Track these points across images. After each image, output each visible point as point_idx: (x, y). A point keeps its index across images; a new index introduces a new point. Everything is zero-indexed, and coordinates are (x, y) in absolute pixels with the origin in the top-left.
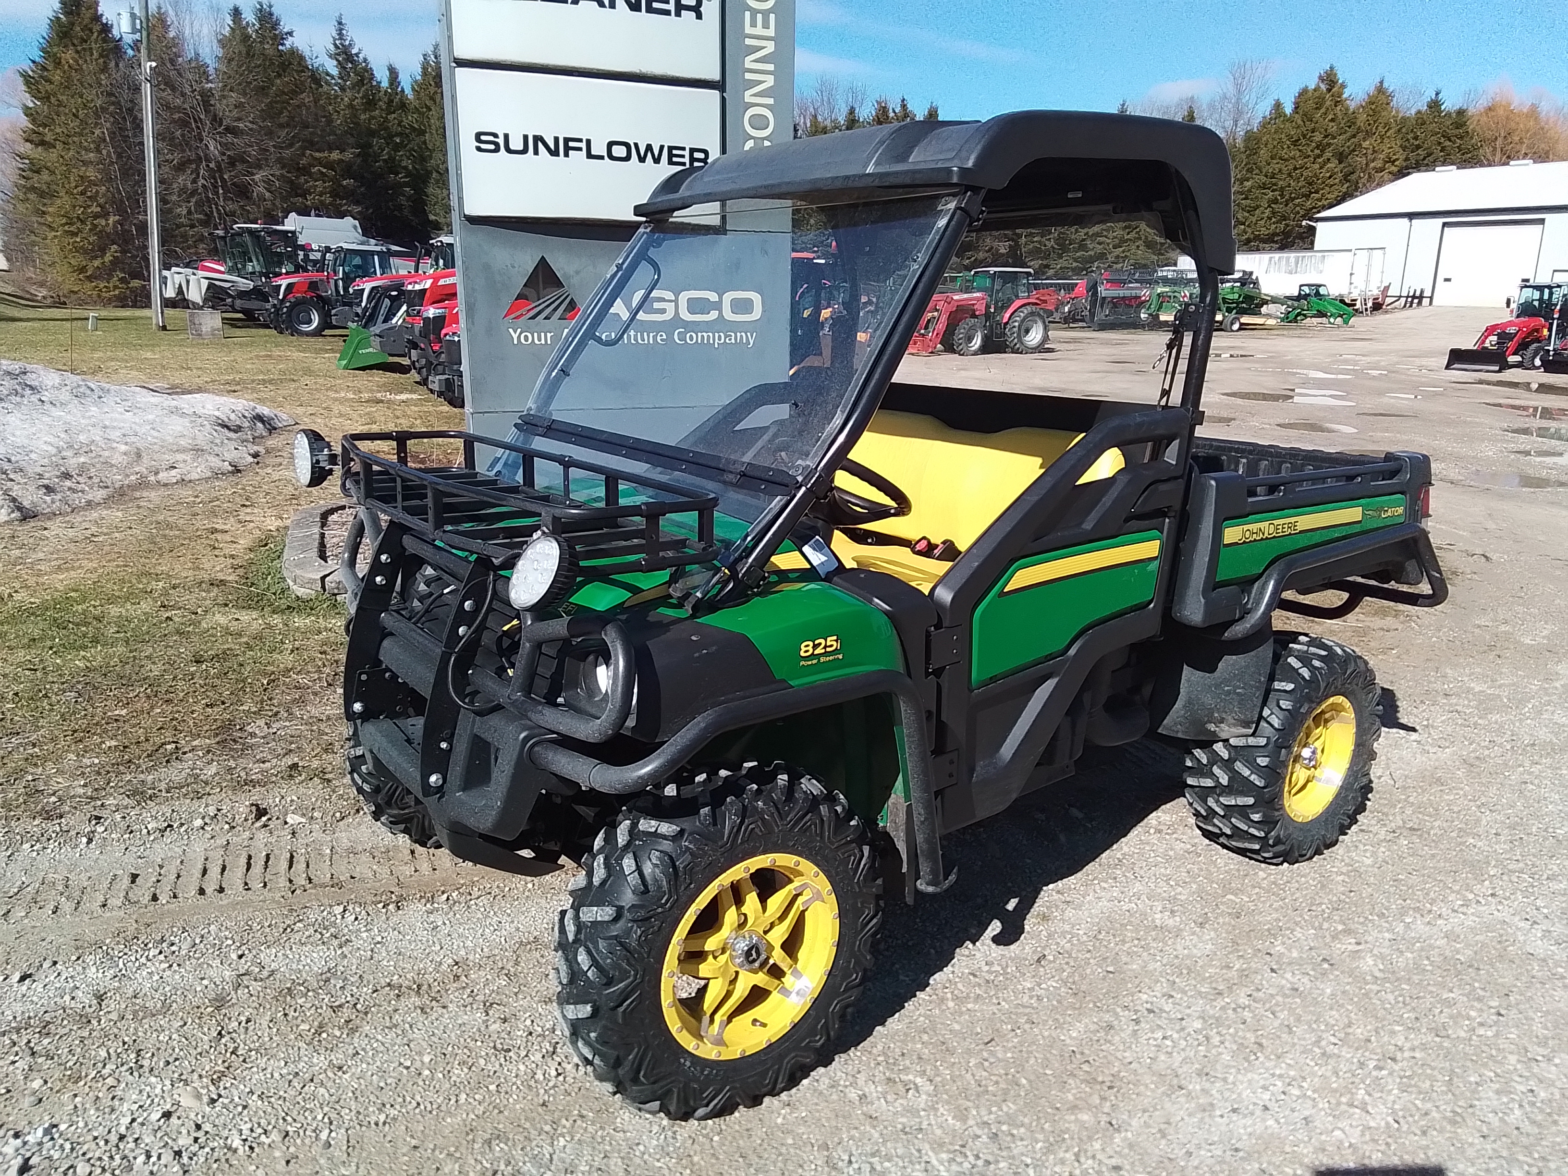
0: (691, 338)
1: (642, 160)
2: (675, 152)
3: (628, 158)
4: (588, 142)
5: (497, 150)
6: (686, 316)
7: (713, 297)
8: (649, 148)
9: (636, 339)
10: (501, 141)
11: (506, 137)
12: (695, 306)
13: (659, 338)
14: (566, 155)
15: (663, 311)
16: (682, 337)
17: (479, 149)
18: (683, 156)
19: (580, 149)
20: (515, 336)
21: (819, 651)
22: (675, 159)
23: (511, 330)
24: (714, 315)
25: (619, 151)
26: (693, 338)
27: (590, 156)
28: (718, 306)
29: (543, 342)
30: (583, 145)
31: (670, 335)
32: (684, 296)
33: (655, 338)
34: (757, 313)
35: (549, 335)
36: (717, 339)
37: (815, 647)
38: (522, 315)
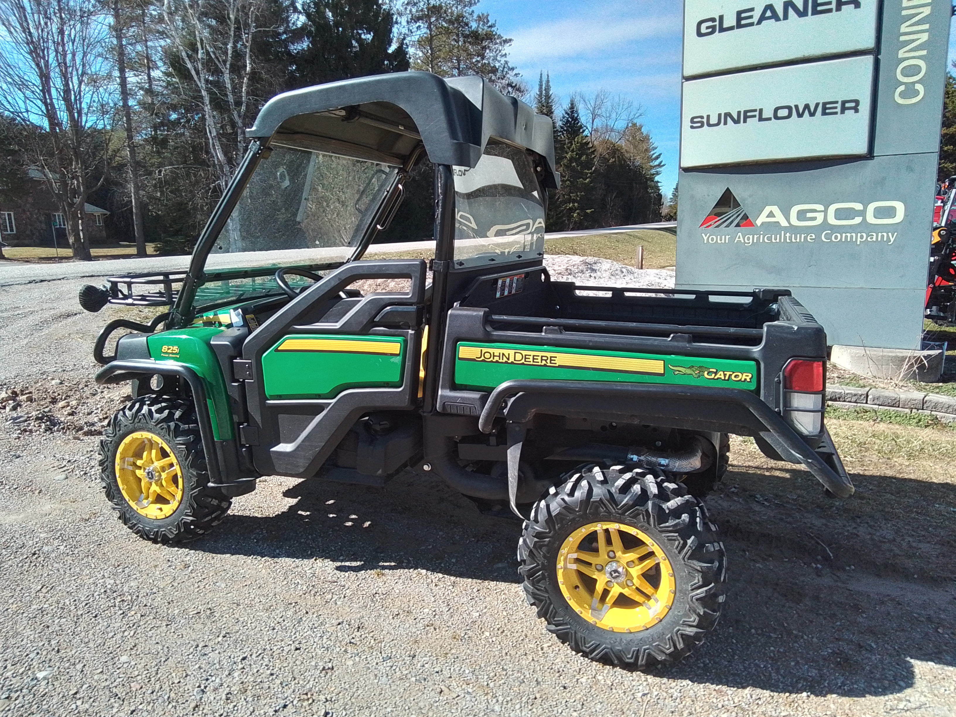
0: (836, 237)
1: (800, 115)
2: (828, 106)
3: (789, 116)
4: (761, 111)
5: (702, 126)
6: (832, 220)
7: (858, 206)
8: (807, 107)
9: (790, 238)
10: (705, 120)
11: (708, 117)
12: (840, 214)
13: (809, 237)
14: (745, 121)
15: (814, 219)
16: (828, 236)
17: (692, 127)
18: (836, 108)
19: (754, 116)
20: (705, 238)
21: (169, 351)
22: (827, 111)
23: (703, 235)
24: (858, 220)
25: (783, 113)
26: (837, 237)
27: (761, 119)
28: (862, 213)
29: (723, 241)
30: (757, 113)
31: (818, 237)
32: (832, 208)
33: (805, 238)
34: (900, 216)
35: (727, 237)
36: (859, 238)
38: (711, 225)
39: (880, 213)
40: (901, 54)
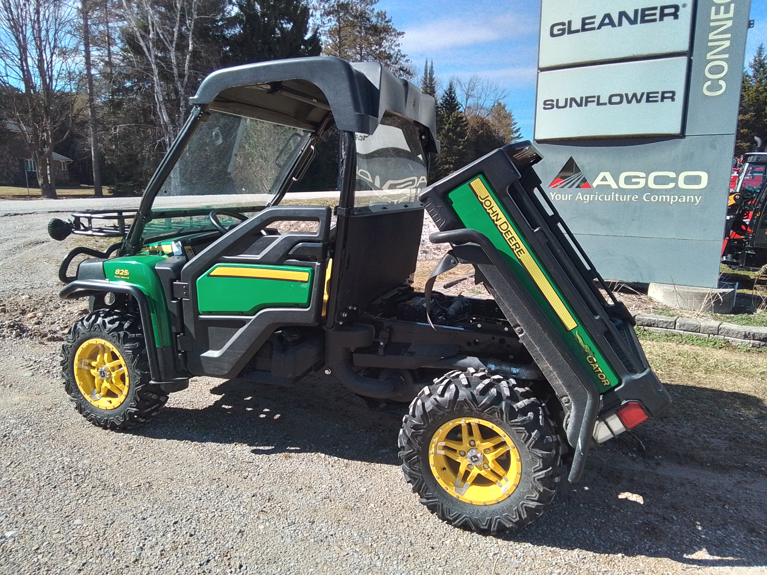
0: (654, 198)
1: (629, 102)
2: (651, 95)
3: (621, 102)
4: (599, 97)
5: (552, 108)
6: (652, 185)
7: (672, 175)
8: (635, 95)
9: (619, 198)
10: (555, 103)
11: (558, 100)
12: (658, 180)
13: (633, 198)
14: (586, 105)
15: (638, 183)
16: (648, 197)
17: (545, 108)
18: (657, 97)
19: (593, 101)
20: (553, 196)
21: (121, 274)
22: (650, 99)
23: (551, 193)
24: (672, 185)
25: (616, 99)
26: (655, 198)
27: (599, 104)
28: (675, 180)
29: (566, 199)
30: (596, 99)
31: (641, 198)
32: (652, 176)
33: (631, 198)
34: (704, 184)
35: (570, 196)
36: (672, 199)
37: (121, 272)
38: (557, 186)
39: (689, 180)
40: (709, 56)
